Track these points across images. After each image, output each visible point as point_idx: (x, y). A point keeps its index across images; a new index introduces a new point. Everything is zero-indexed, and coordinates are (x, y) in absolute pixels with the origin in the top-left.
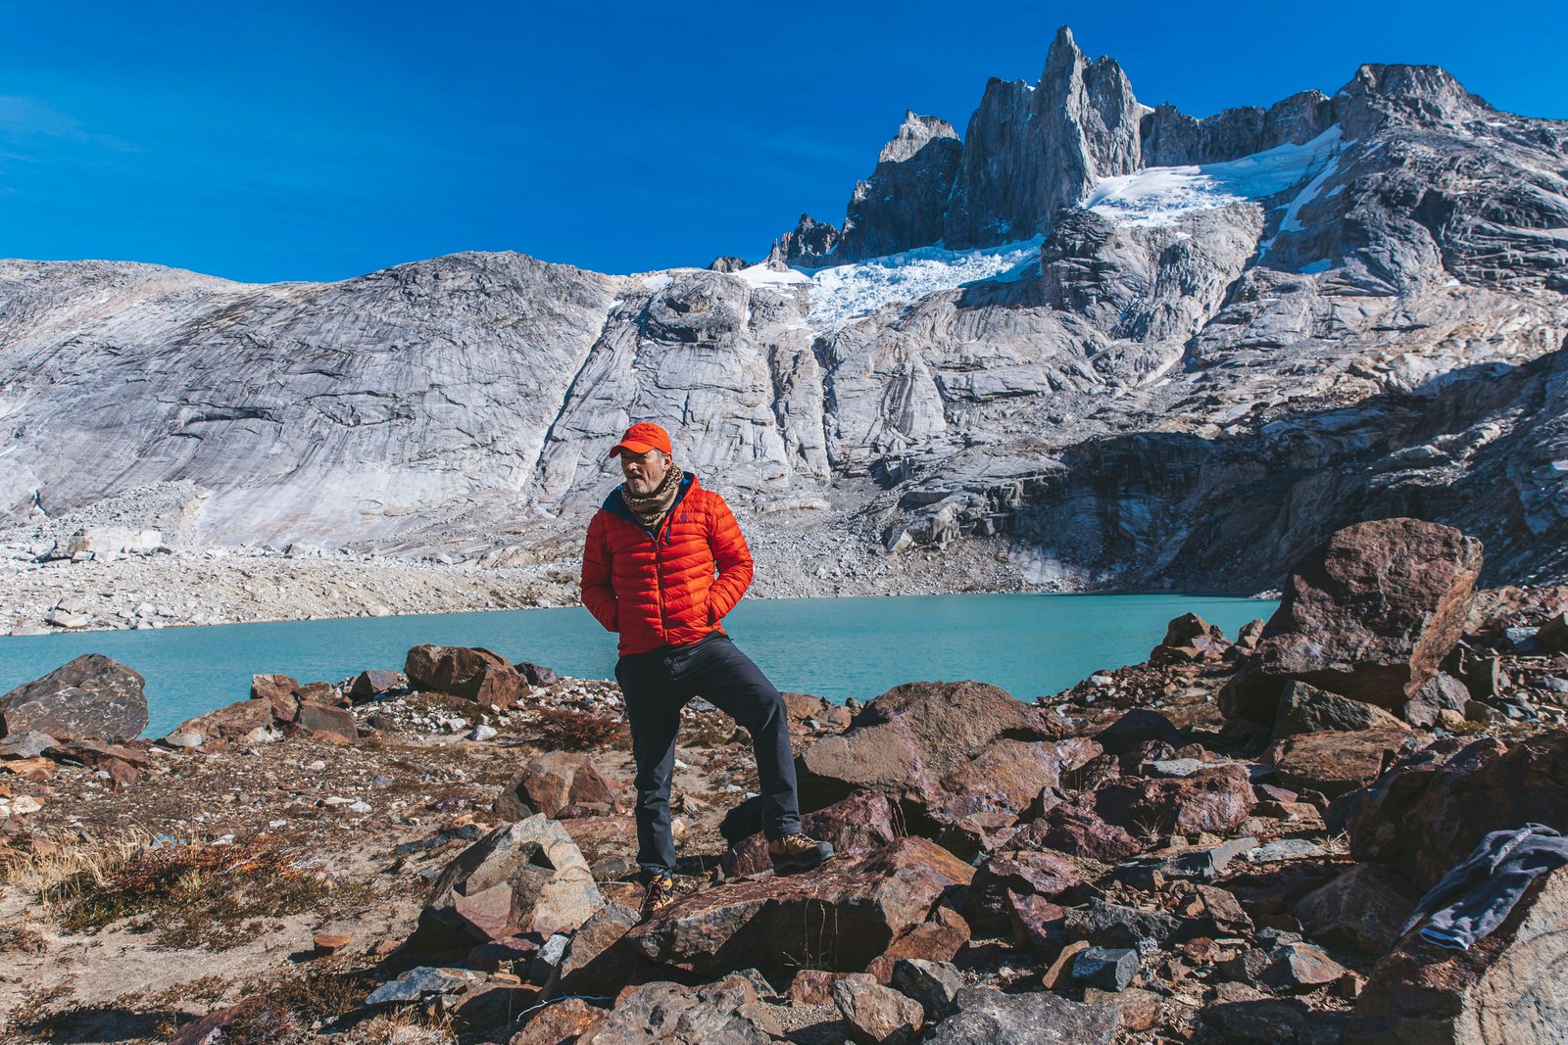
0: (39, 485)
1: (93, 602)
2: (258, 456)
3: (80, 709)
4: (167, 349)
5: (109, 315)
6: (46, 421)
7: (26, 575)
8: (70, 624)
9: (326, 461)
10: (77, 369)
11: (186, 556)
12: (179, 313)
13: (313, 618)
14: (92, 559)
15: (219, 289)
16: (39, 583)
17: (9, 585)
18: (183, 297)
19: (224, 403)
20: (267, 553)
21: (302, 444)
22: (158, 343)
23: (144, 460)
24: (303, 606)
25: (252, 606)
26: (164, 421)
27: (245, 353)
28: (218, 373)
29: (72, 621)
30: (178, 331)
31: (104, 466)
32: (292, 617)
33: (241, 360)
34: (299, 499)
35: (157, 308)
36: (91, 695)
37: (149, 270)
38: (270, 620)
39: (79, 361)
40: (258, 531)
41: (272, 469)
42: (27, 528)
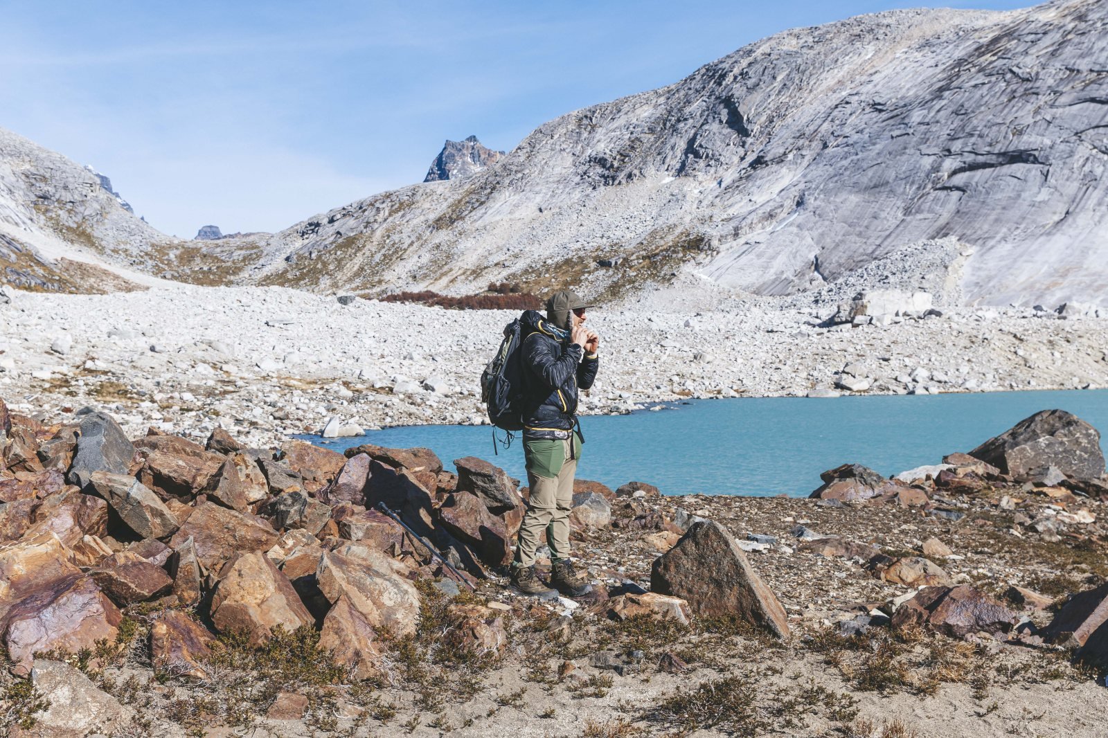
0: (816, 251)
1: (874, 366)
2: (1023, 205)
3: (1056, 454)
4: (928, 97)
5: (874, 70)
6: (821, 187)
7: (815, 339)
8: (855, 388)
9: (1100, 204)
10: (847, 130)
11: (956, 318)
12: (940, 57)
13: (1092, 387)
14: (870, 323)
15: (979, 23)
16: (827, 347)
17: (802, 348)
18: (943, 39)
19: (987, 149)
20: (1040, 313)
21: (1072, 188)
22: (920, 93)
23: (909, 218)
24: (1080, 372)
25: (1025, 372)
26: (927, 176)
27: (1009, 90)
28: (980, 117)
29: (858, 384)
30: (939, 75)
31: (872, 228)
32: (1068, 385)
33: (1004, 99)
34: (1069, 251)
35: (918, 55)
36: (1062, 443)
37: (910, 15)
38: (1045, 388)
39: (848, 122)
40: (1025, 289)
41: (1039, 219)
42: (808, 293)
